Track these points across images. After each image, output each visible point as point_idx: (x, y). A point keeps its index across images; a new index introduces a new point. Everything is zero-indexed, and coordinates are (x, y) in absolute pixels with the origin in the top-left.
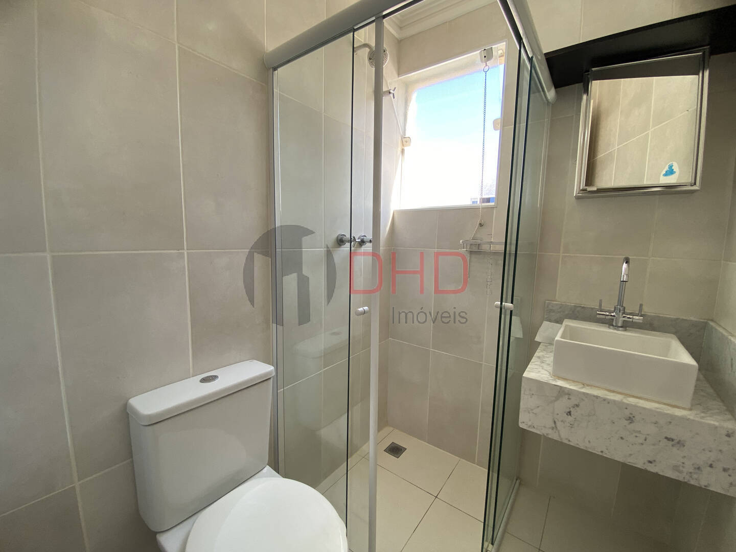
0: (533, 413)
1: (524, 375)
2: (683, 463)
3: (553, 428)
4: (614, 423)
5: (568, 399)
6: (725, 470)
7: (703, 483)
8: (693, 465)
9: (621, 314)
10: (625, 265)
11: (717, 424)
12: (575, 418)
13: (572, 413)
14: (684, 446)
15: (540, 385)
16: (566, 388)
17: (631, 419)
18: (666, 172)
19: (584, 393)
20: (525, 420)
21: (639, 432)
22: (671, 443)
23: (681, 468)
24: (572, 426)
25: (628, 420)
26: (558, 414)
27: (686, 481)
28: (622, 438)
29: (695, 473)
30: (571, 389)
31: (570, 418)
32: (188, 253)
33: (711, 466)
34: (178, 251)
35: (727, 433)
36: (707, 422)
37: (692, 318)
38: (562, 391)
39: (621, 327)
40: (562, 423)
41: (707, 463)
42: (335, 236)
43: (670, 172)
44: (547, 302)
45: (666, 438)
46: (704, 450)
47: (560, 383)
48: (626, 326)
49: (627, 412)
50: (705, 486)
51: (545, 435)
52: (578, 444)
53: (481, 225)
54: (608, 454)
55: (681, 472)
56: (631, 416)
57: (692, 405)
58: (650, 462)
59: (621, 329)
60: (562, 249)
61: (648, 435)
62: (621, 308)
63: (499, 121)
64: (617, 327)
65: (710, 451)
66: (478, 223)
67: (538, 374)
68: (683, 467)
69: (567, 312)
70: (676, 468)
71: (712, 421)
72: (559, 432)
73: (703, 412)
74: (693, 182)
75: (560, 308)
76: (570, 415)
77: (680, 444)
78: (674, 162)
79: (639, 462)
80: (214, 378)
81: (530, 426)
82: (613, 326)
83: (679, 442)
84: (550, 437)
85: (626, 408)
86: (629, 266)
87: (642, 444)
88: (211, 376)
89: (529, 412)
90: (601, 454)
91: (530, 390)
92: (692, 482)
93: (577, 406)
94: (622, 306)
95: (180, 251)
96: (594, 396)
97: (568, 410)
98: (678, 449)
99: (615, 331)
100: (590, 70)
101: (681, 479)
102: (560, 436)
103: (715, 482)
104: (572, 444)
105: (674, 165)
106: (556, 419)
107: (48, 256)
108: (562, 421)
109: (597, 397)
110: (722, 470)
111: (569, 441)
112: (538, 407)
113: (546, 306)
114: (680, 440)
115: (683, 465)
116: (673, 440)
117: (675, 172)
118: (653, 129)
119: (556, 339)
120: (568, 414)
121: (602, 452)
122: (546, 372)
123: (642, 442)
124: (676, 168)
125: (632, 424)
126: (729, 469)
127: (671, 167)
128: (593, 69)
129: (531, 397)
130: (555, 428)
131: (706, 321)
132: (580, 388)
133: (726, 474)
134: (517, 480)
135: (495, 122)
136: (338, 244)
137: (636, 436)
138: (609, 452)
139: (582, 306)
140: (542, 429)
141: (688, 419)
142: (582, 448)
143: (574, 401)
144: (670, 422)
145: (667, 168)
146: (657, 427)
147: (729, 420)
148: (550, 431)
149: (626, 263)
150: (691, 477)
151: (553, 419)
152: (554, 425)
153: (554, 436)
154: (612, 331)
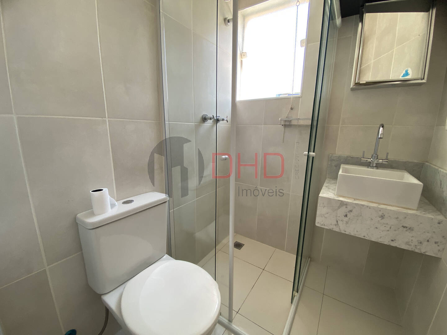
0: (324, 217)
1: (319, 195)
2: (412, 240)
3: (336, 225)
4: (372, 219)
5: (346, 207)
6: (436, 243)
7: (423, 251)
8: (418, 241)
9: (375, 159)
10: (381, 129)
11: (433, 217)
12: (350, 218)
13: (348, 216)
14: (413, 230)
15: (329, 200)
16: (345, 201)
17: (382, 217)
18: (404, 74)
19: (356, 204)
20: (319, 221)
21: (387, 224)
22: (405, 229)
23: (410, 243)
24: (347, 223)
25: (381, 217)
26: (339, 217)
27: (413, 250)
28: (376, 228)
29: (418, 245)
30: (347, 202)
31: (346, 219)
32: (108, 120)
33: (428, 241)
34: (102, 119)
35: (438, 221)
36: (427, 216)
37: (415, 161)
38: (342, 204)
39: (375, 167)
40: (342, 222)
41: (426, 239)
42: (200, 116)
43: (407, 74)
44: (331, 155)
45: (403, 226)
46: (424, 232)
47: (341, 199)
48: (378, 166)
49: (380, 213)
50: (424, 252)
51: (331, 229)
52: (350, 233)
53: (292, 109)
54: (368, 237)
55: (410, 245)
56: (383, 215)
57: (418, 208)
58: (392, 241)
59: (375, 168)
60: (341, 122)
61: (392, 225)
62: (376, 156)
63: (305, 40)
64: (373, 167)
65: (428, 233)
66: (290, 107)
67: (328, 195)
68: (412, 242)
69: (342, 160)
70: (407, 243)
71: (430, 216)
72: (339, 227)
73: (424, 211)
74: (423, 77)
75: (338, 158)
76: (347, 217)
77: (411, 229)
78: (409, 68)
79: (386, 241)
80: (131, 201)
81: (322, 225)
82: (370, 166)
83: (410, 229)
84: (334, 230)
85: (380, 211)
86: (383, 129)
87: (388, 231)
88: (129, 200)
89: (322, 217)
90: (364, 238)
91: (323, 204)
92: (417, 251)
93: (351, 211)
94: (376, 155)
95: (103, 119)
96: (361, 205)
97: (345, 214)
98: (409, 233)
99: (372, 169)
100: (365, 5)
101: (410, 249)
102: (340, 229)
103: (429, 250)
104: (347, 233)
105: (409, 70)
106: (339, 219)
107: (14, 117)
108: (342, 221)
109: (363, 205)
110: (434, 243)
111: (345, 231)
112: (328, 213)
113: (330, 157)
114: (411, 227)
115: (412, 241)
116: (406, 227)
117: (409, 74)
118: (396, 48)
119: (339, 173)
120: (346, 216)
121: (364, 236)
122: (331, 194)
123: (388, 229)
124: (410, 72)
125: (383, 220)
126: (438, 242)
127: (407, 71)
128: (367, 4)
129: (324, 208)
130: (337, 224)
131: (423, 162)
132: (353, 201)
133: (436, 245)
134: (309, 258)
135: (302, 41)
136: (203, 120)
137: (385, 227)
138: (368, 236)
139: (352, 156)
140: (329, 226)
141: (416, 215)
142: (352, 235)
143: (349, 208)
144: (405, 217)
145: (404, 72)
146: (397, 220)
147: (439, 215)
148: (334, 227)
149: (382, 127)
150: (416, 248)
151: (337, 220)
152: (336, 223)
153: (336, 229)
154: (369, 169)
